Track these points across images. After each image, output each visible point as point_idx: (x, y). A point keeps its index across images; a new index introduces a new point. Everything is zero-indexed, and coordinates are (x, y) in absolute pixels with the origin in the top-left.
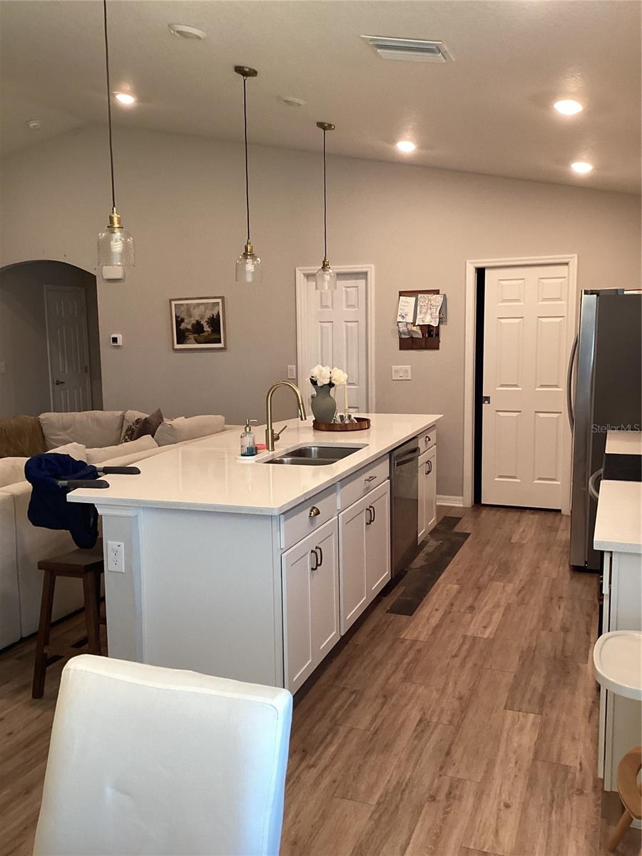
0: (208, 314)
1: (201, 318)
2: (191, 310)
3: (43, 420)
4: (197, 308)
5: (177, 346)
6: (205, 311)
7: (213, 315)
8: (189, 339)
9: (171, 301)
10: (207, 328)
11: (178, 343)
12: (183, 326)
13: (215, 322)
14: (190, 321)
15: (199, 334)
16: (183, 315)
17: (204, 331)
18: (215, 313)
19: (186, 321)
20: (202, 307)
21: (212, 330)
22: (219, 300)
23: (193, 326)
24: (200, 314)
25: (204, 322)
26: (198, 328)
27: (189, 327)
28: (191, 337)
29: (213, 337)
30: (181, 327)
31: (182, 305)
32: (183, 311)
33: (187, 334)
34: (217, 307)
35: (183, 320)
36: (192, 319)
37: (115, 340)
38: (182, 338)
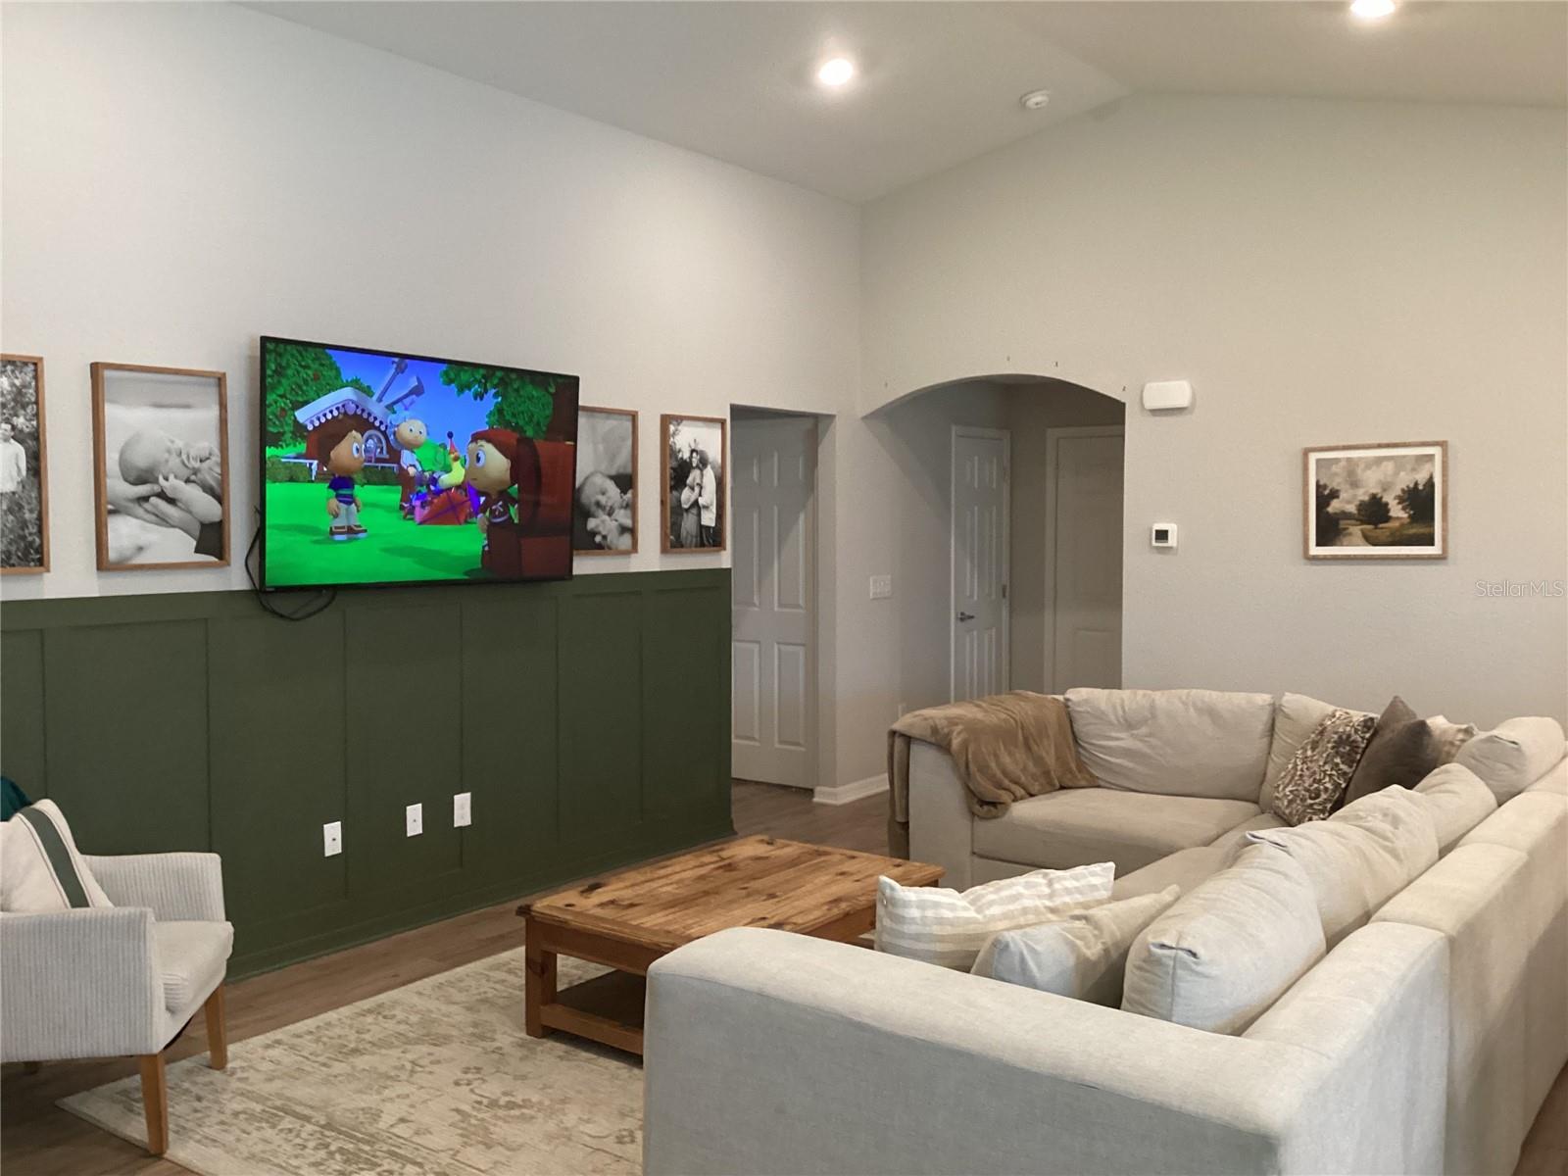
0: (1405, 480)
1: (1384, 490)
2: (1359, 471)
3: (1079, 704)
4: (1374, 468)
5: (1315, 550)
6: (1397, 474)
7: (1416, 484)
8: (1350, 534)
9: (1306, 452)
10: (1397, 511)
11: (1318, 545)
12: (1334, 506)
13: (1420, 501)
14: (1355, 496)
15: (1376, 524)
16: (1334, 484)
17: (1388, 519)
18: (1421, 477)
19: (1343, 495)
20: (1389, 466)
21: (1410, 516)
22: (1436, 451)
23: (1362, 506)
24: (1383, 479)
25: (1390, 499)
26: (1374, 512)
27: (1352, 508)
28: (1356, 530)
29: (1413, 531)
30: (1330, 509)
31: (1337, 460)
32: (1336, 474)
33: (1343, 524)
34: (1427, 466)
35: (1334, 494)
36: (1360, 492)
37: (1162, 535)
38: (1329, 529)
